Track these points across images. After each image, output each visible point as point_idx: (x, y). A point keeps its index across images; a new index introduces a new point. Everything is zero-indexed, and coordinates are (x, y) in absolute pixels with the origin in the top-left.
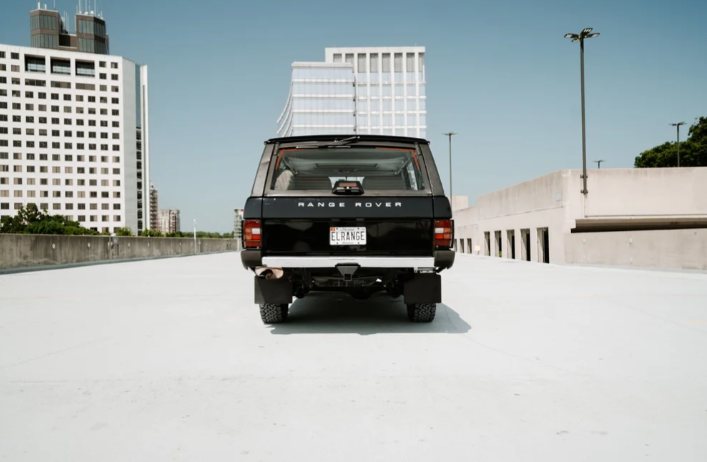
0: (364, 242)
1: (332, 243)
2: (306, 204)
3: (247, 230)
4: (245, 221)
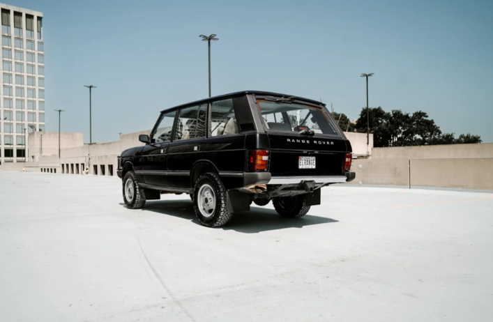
0: (314, 167)
1: (300, 167)
2: (291, 140)
3: (259, 157)
4: (258, 151)
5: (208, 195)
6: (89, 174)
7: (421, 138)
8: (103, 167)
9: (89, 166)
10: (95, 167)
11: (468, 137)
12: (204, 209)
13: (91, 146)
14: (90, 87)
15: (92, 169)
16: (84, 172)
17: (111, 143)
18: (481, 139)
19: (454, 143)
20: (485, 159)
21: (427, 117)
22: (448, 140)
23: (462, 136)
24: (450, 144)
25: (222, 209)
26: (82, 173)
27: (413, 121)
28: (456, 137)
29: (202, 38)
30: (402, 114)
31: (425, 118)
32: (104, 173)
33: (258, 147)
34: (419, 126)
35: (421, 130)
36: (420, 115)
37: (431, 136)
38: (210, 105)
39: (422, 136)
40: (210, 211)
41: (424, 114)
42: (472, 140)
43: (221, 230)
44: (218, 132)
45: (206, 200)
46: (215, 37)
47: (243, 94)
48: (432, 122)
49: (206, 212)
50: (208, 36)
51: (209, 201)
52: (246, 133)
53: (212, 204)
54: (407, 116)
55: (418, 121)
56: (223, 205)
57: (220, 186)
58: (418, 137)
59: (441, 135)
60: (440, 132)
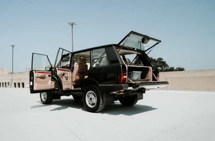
3: (122, 77)
4: (122, 73)
5: (92, 96)
6: (11, 88)
7: (161, 69)
8: (19, 84)
9: (12, 83)
10: (15, 84)
11: (179, 68)
12: (89, 103)
13: (12, 74)
14: (13, 46)
15: (13, 85)
16: (9, 86)
17: (23, 72)
18: (184, 69)
19: (174, 71)
20: (199, 77)
21: (163, 60)
22: (172, 70)
23: (177, 68)
24: (173, 71)
25: (101, 104)
26: (8, 87)
27: (158, 62)
28: (175, 68)
29: (69, 24)
30: (153, 59)
31: (162, 60)
32: (19, 87)
33: (122, 71)
34: (160, 64)
35: (161, 66)
36: (160, 59)
37: (165, 68)
38: (91, 51)
39: (161, 68)
40: (93, 104)
41: (162, 59)
42: (181, 70)
43: (100, 114)
44: (96, 65)
45: (91, 99)
46: (75, 24)
47: (111, 46)
48: (165, 62)
49: (90, 105)
50: (72, 23)
51: (93, 99)
52: (114, 65)
53: (95, 101)
54: (155, 60)
55: (159, 62)
56: (101, 101)
57: (99, 92)
58: (160, 68)
59: (169, 67)
60: (168, 67)
